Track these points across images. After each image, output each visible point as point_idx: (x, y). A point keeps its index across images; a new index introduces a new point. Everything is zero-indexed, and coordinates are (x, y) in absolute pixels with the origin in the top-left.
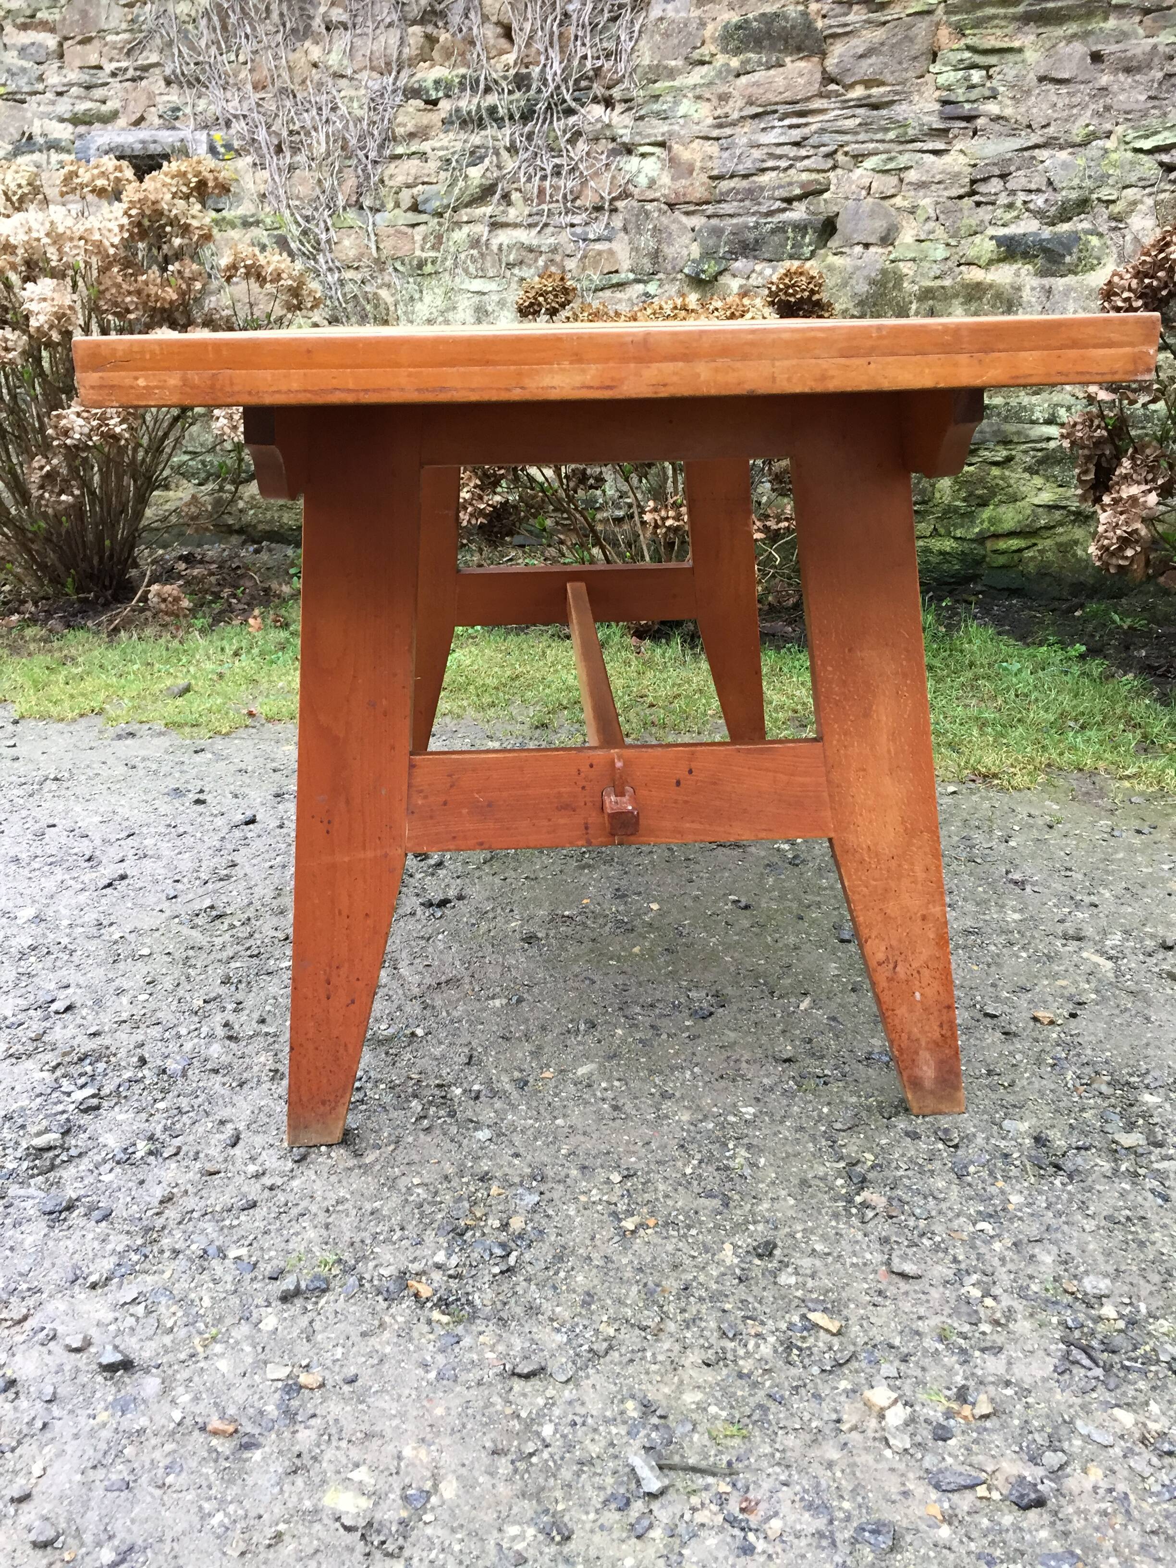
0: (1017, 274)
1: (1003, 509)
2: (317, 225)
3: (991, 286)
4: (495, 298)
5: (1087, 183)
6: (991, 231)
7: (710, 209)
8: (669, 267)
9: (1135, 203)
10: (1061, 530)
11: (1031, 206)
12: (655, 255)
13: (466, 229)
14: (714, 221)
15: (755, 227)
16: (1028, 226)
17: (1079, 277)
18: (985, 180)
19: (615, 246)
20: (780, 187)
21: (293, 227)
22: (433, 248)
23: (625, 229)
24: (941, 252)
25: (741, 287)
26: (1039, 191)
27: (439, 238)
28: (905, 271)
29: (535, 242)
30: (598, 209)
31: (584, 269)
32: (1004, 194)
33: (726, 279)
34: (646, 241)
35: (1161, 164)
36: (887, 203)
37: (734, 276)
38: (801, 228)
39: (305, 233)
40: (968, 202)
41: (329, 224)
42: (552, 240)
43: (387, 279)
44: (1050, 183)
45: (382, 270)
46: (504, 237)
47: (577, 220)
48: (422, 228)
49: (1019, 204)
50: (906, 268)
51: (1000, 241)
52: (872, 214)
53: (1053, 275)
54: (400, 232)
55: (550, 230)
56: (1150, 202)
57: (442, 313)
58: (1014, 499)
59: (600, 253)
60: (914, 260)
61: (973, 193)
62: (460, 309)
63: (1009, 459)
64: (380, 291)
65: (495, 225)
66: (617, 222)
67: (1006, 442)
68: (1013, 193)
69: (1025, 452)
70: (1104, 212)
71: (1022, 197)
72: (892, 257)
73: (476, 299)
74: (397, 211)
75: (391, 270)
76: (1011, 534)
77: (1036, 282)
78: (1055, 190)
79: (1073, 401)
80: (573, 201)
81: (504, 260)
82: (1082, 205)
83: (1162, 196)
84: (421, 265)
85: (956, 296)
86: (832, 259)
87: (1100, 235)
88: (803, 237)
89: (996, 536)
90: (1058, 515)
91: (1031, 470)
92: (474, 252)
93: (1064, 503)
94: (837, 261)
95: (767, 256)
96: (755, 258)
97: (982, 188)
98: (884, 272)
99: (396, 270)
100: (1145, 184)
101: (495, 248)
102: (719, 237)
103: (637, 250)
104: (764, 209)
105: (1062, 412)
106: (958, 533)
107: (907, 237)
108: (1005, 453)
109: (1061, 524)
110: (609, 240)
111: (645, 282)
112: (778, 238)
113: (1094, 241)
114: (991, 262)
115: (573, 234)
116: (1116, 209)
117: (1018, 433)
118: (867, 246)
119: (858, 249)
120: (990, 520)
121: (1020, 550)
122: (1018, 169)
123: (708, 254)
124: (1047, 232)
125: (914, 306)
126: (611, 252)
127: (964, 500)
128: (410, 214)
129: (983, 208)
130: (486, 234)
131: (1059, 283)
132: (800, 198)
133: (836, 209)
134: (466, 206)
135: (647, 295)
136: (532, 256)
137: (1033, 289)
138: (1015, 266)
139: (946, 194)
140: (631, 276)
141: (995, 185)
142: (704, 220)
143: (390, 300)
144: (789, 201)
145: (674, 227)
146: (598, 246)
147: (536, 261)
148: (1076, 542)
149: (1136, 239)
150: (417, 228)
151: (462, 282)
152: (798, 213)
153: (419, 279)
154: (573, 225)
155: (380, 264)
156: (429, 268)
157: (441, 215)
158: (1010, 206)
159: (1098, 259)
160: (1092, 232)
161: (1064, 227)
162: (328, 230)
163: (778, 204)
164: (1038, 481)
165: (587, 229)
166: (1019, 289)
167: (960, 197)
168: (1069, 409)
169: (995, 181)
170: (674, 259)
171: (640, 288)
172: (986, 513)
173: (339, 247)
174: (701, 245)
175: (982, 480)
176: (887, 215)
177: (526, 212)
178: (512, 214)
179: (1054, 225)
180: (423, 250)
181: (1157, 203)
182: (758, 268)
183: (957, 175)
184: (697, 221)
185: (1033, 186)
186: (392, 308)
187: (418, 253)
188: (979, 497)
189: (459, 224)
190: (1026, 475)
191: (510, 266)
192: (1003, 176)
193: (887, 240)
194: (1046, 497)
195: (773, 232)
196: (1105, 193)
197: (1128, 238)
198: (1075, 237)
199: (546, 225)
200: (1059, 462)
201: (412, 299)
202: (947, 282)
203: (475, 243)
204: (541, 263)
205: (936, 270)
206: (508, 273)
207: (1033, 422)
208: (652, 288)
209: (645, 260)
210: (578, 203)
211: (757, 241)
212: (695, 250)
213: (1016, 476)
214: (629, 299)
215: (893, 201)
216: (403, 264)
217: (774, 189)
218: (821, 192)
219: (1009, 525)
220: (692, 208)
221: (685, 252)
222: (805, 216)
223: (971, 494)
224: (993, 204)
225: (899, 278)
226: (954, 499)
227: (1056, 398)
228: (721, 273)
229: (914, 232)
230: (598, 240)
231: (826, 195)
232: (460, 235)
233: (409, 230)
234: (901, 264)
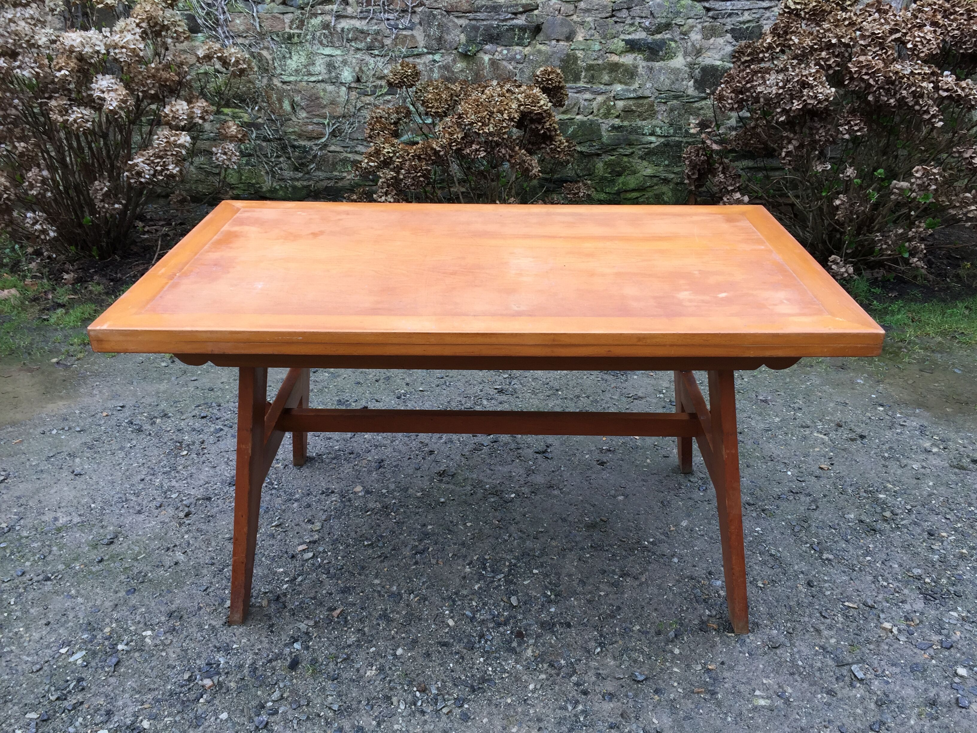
0: (635, 59)
1: (629, 178)
2: (217, 10)
3: (623, 65)
4: (340, 59)
5: (670, 15)
6: (622, 37)
7: (471, 15)
8: (448, 47)
9: (693, 27)
10: (656, 187)
11: (643, 25)
12: (440, 39)
13: (320, 18)
14: (473, 22)
15: (497, 27)
16: (641, 35)
17: (666, 62)
18: (619, 10)
19: (415, 33)
20: (511, 6)
21: (200, 10)
22: (298, 28)
23: (420, 24)
24: (597, 47)
25: (490, 59)
26: (646, 17)
27: (302, 22)
28: (579, 55)
29: (365, 28)
30: (403, 11)
31: (396, 45)
32: (629, 18)
33: (481, 55)
34: (434, 31)
35: (704, 7)
36: (568, 19)
37: (486, 53)
38: (523, 29)
39: (208, 14)
40: (611, 21)
41: (226, 9)
42: (376, 27)
43: (266, 44)
44: (652, 14)
45: (262, 39)
46: (344, 24)
47: (391, 16)
48: (290, 15)
49: (636, 24)
50: (580, 54)
51: (627, 42)
52: (562, 24)
53: (653, 61)
54: (275, 17)
55: (374, 21)
56: (700, 26)
57: (305, 66)
58: (635, 173)
59: (406, 36)
60: (583, 50)
61: (613, 16)
62: (317, 64)
63: (633, 153)
64: (262, 52)
65: (339, 17)
66: (416, 19)
67: (630, 144)
68: (633, 18)
69: (640, 149)
70: (677, 31)
71: (638, 20)
72: (572, 47)
73: (328, 59)
74: (272, 4)
75: (269, 39)
76: (633, 190)
77: (644, 64)
78: (654, 17)
79: (662, 124)
80: (388, 6)
81: (345, 36)
82: (668, 26)
83: (706, 24)
84: (290, 37)
85: (604, 69)
86: (539, 46)
87: (676, 42)
88: (524, 34)
89: (626, 191)
90: (655, 180)
91: (642, 158)
92: (326, 32)
93: (658, 174)
94: (543, 48)
95: (504, 43)
96: (497, 44)
97: (618, 14)
98: (568, 55)
99: (273, 39)
100: (697, 17)
101: (339, 30)
102: (477, 32)
103: (429, 36)
104: (502, 17)
105: (658, 129)
106: (607, 190)
107: (579, 38)
108: (631, 150)
109: (656, 184)
110: (411, 29)
111: (433, 54)
112: (509, 34)
113: (673, 44)
114: (622, 52)
115: (389, 25)
116: (684, 29)
117: (637, 140)
118: (558, 41)
119: (554, 42)
120: (623, 183)
121: (637, 198)
122: (636, 6)
123: (470, 41)
124: (650, 39)
125: (583, 74)
126: (413, 36)
127: (610, 173)
128: (281, 7)
129: (619, 24)
130: (333, 22)
131: (657, 65)
132: (521, 13)
133: (542, 20)
134: (319, 4)
135: (434, 61)
136: (362, 35)
137: (643, 67)
138: (634, 55)
139: (600, 16)
140: (425, 50)
141: (624, 13)
142: (467, 21)
143: (269, 57)
144: (515, 14)
145: (450, 24)
146: (404, 33)
147: (365, 38)
148: (664, 193)
149: (693, 45)
150: (286, 16)
151: (318, 49)
152: (521, 21)
153: (289, 46)
154: (388, 19)
155: (262, 35)
156: (296, 40)
157: (303, 9)
158: (632, 25)
159: (675, 53)
160: (673, 40)
161: (659, 36)
162: (224, 13)
163: (510, 15)
164: (645, 163)
165: (398, 22)
166: (636, 67)
167: (607, 18)
168: (661, 128)
169: (625, 11)
170: (451, 42)
171: (430, 56)
172: (621, 180)
173: (232, 23)
174: (467, 35)
175: (619, 164)
176: (570, 25)
177: (359, 11)
178: (350, 10)
179: (653, 35)
180: (291, 28)
181: (703, 28)
182: (499, 49)
183: (605, 7)
184: (463, 22)
185: (644, 15)
186: (271, 62)
187: (287, 30)
188: (618, 172)
189: (315, 15)
190: (640, 161)
191: (348, 41)
192: (628, 9)
193: (569, 38)
194: (649, 171)
195: (507, 30)
196: (679, 21)
197: (689, 44)
198: (663, 42)
199: (372, 18)
200: (655, 154)
201: (284, 57)
202: (600, 62)
203: (326, 26)
204: (368, 40)
205: (595, 55)
206: (348, 45)
207: (643, 135)
208: (437, 57)
209: (433, 42)
210: (391, 7)
211: (498, 35)
212: (463, 38)
213: (635, 161)
214: (424, 63)
215: (572, 17)
216: (278, 36)
217: (508, 7)
218: (532, 10)
219: (632, 186)
220: (461, 15)
221: (457, 39)
222: (524, 23)
223: (613, 170)
224: (624, 22)
225: (576, 58)
226: (605, 173)
227: (654, 122)
228: (478, 51)
229: (583, 35)
230: (405, 29)
231: (536, 12)
232: (316, 21)
233: (281, 16)
234: (577, 52)
